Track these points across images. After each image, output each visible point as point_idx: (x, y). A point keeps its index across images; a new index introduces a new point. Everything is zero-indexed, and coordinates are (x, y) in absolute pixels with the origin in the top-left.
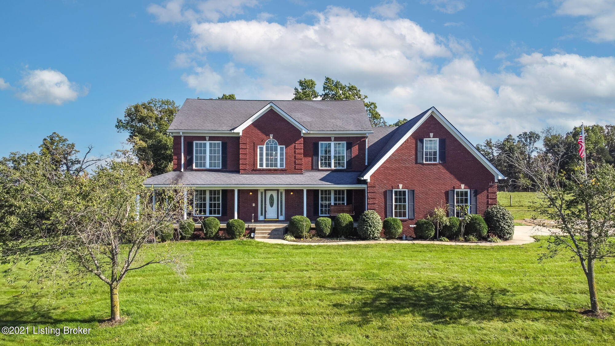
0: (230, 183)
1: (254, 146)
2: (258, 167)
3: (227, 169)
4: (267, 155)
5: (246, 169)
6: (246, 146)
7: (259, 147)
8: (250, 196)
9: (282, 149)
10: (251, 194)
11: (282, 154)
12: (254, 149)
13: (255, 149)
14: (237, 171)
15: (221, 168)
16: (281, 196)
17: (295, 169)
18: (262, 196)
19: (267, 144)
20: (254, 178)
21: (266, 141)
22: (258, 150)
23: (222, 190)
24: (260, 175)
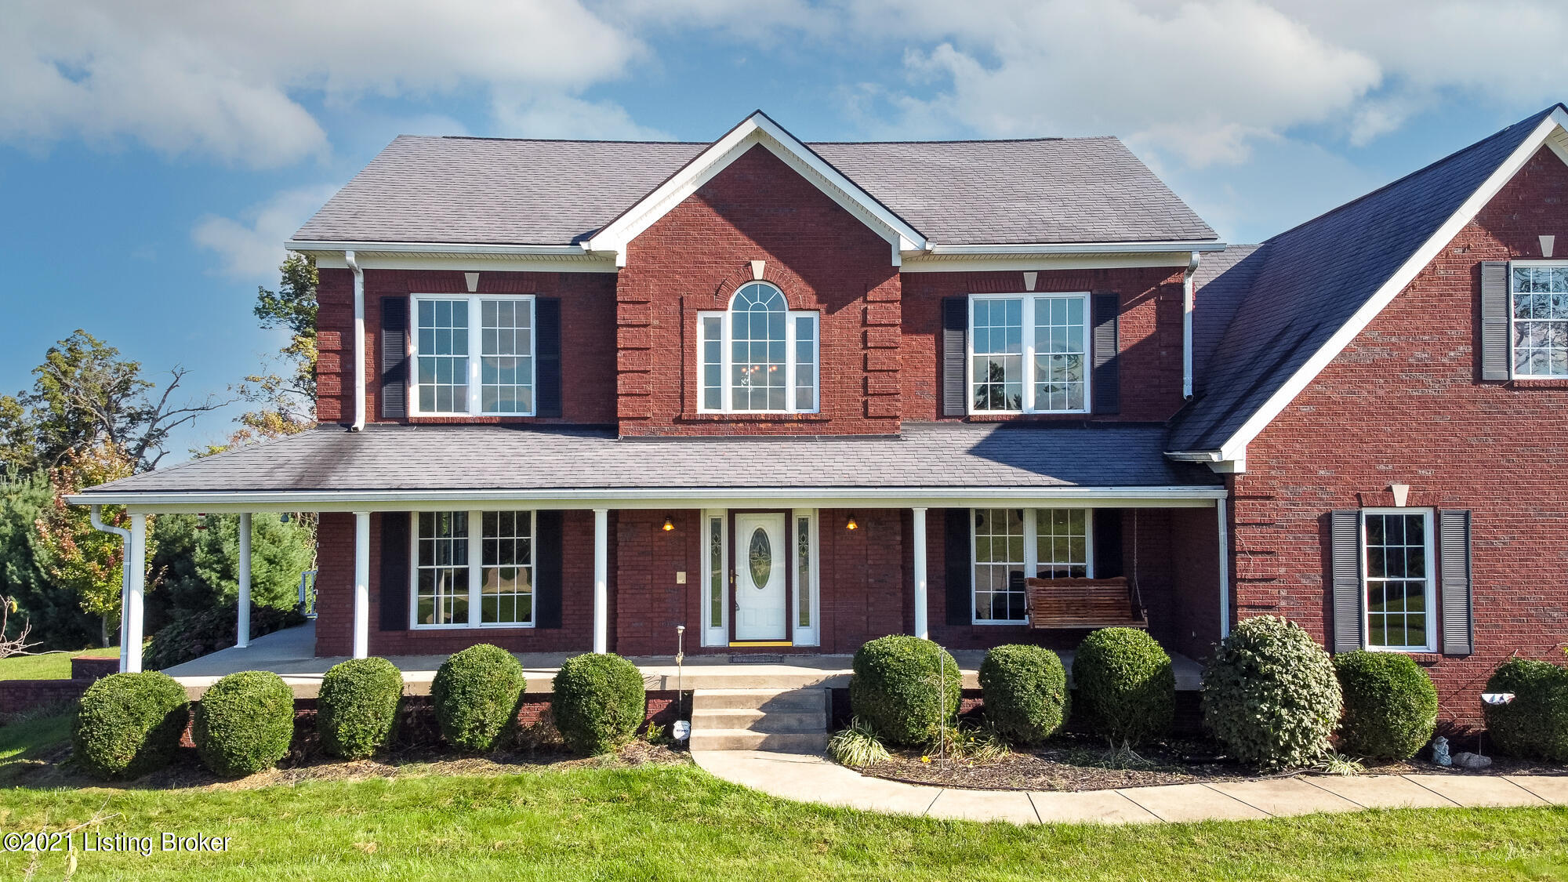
0: (572, 482)
1: (682, 314)
2: (701, 409)
3: (560, 417)
4: (739, 352)
5: (646, 418)
6: (647, 316)
7: (701, 316)
8: (662, 539)
9: (804, 328)
10: (668, 527)
11: (804, 352)
12: (682, 326)
13: (687, 328)
14: (608, 429)
15: (534, 414)
16: (804, 539)
17: (866, 415)
18: (716, 538)
19: (740, 304)
20: (682, 456)
21: (732, 291)
22: (700, 329)
23: (540, 513)
24: (708, 445)
